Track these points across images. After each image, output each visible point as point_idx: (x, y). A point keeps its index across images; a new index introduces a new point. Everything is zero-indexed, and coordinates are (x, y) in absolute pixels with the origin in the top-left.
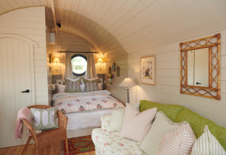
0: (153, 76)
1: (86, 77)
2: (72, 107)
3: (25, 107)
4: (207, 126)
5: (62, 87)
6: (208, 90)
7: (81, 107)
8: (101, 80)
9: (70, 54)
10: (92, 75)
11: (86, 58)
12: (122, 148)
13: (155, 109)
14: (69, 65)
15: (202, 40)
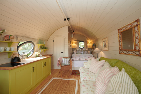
0: (107, 47)
1: (84, 49)
2: (76, 59)
3: (61, 57)
4: (123, 68)
5: (75, 52)
6: (134, 51)
7: (79, 59)
8: (90, 50)
9: (79, 41)
10: (86, 48)
11: (84, 42)
12: (88, 75)
13: (105, 60)
14: (78, 45)
15: (129, 25)
